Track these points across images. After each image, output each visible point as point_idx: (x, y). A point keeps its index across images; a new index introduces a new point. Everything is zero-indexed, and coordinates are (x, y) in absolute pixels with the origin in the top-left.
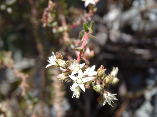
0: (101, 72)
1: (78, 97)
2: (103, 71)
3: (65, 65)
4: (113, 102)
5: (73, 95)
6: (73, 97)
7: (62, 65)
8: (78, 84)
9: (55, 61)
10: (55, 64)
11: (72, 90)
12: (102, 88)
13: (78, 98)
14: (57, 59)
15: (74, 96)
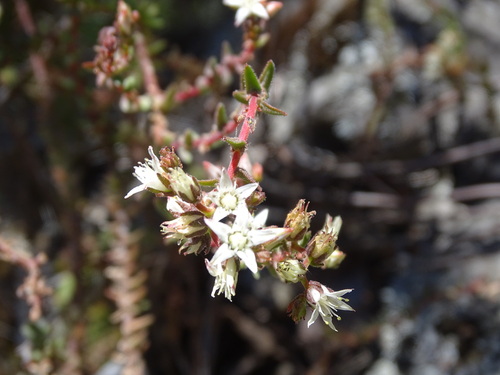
0: (298, 219)
1: (230, 294)
2: (306, 219)
3: (191, 186)
4: (339, 318)
5: (215, 289)
6: (213, 295)
7: (183, 186)
8: (232, 249)
9: (158, 175)
10: (156, 185)
11: (211, 272)
12: (304, 272)
13: (229, 298)
14: (165, 169)
15: (217, 291)
